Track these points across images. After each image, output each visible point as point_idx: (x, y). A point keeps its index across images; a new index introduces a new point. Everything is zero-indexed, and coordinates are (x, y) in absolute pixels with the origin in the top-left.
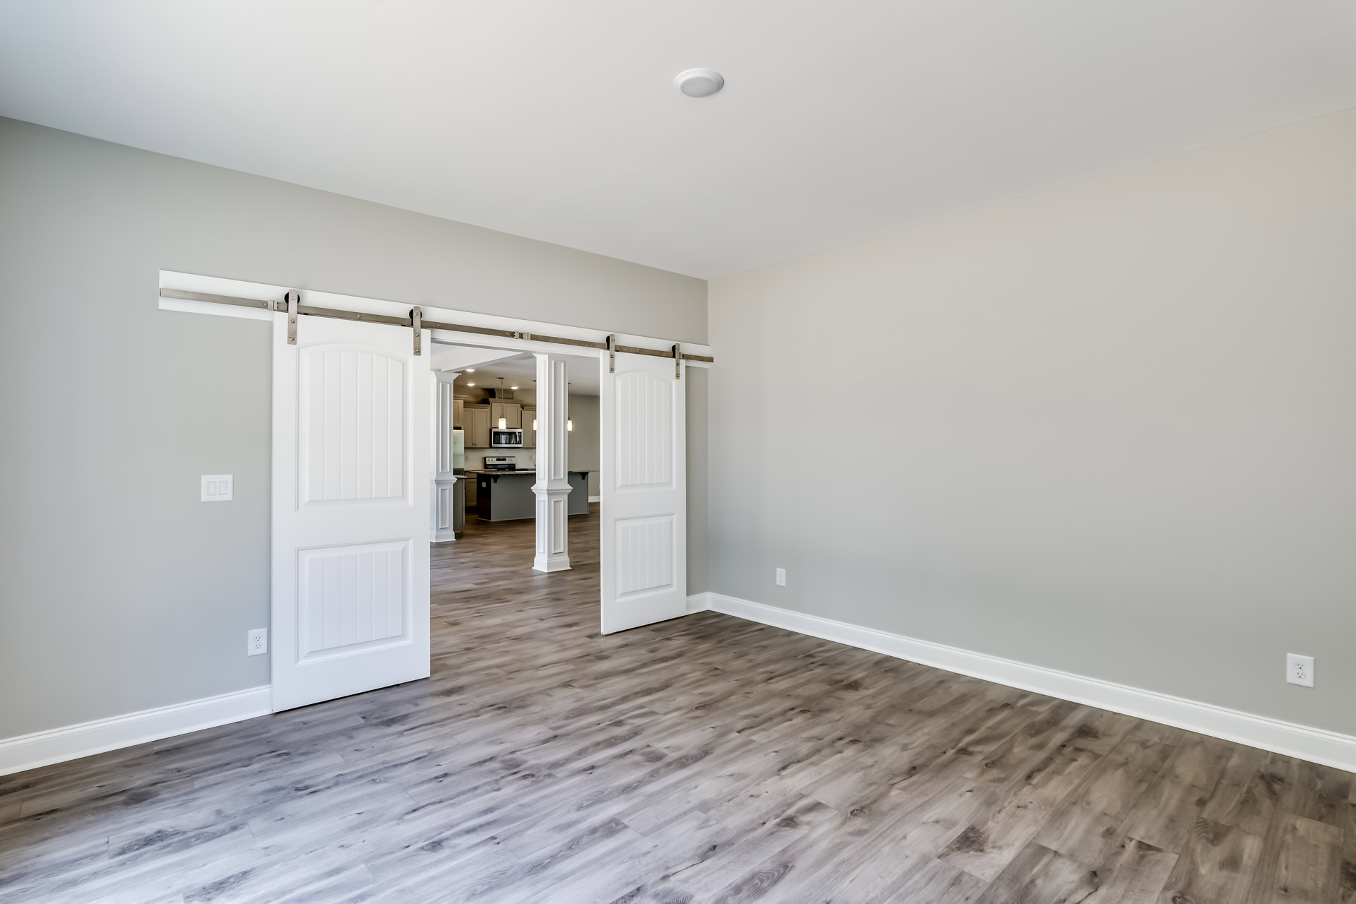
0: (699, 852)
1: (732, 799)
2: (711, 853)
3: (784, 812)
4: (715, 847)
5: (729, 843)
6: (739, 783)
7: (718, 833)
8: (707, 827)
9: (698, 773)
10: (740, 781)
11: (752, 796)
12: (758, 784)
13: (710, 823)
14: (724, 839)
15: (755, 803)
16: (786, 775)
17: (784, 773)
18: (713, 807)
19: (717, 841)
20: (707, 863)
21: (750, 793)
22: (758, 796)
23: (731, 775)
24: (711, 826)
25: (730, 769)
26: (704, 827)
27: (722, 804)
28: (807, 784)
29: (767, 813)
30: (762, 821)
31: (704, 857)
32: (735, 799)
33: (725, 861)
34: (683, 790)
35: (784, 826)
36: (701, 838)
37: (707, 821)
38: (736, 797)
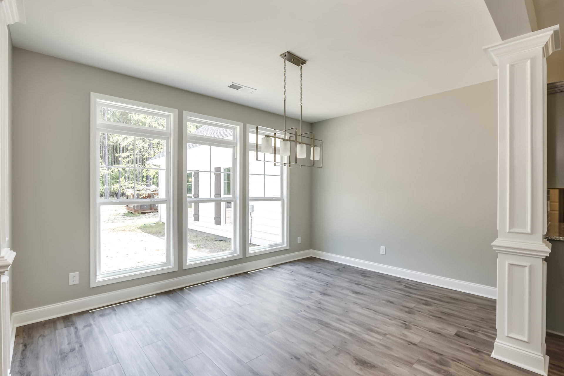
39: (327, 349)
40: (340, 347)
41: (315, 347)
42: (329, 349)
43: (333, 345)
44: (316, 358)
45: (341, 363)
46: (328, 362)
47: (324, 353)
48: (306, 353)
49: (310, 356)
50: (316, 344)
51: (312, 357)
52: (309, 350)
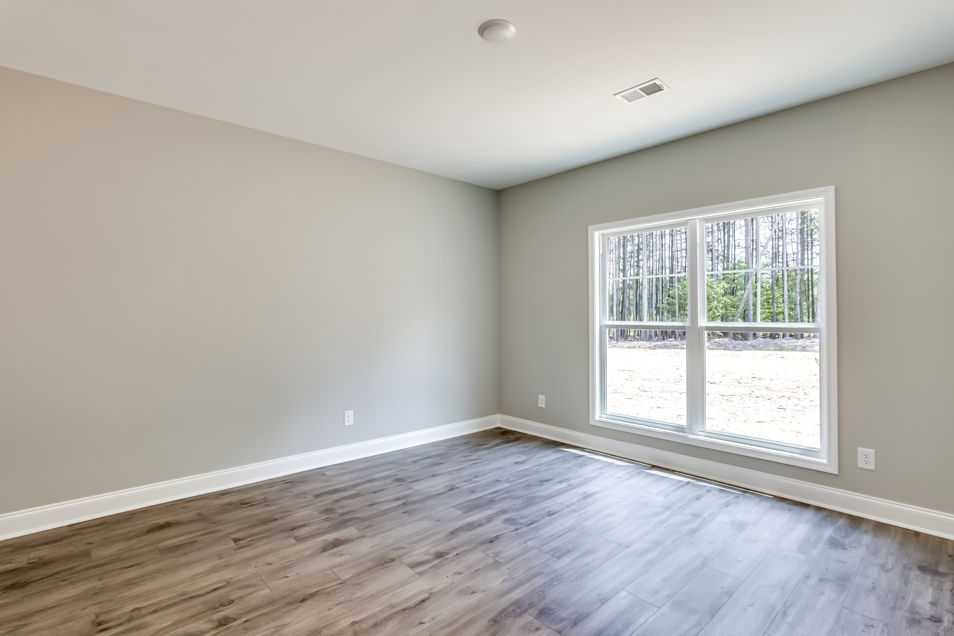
0: (499, 540)
1: (476, 571)
2: (493, 539)
3: (440, 562)
4: (491, 542)
5: (482, 543)
6: (468, 585)
7: (488, 549)
8: (495, 553)
9: (502, 595)
10: (467, 587)
11: (460, 574)
12: (452, 584)
13: (493, 555)
14: (485, 546)
15: (458, 568)
16: (424, 594)
17: (426, 595)
18: (490, 565)
19: (489, 545)
20: (495, 535)
21: (461, 576)
22: (456, 573)
23: (473, 593)
24: (492, 553)
25: (473, 599)
26: (497, 552)
27: (484, 567)
28: (411, 584)
29: (453, 560)
30: (458, 555)
31: (497, 538)
32: (473, 571)
33: (485, 536)
34: (513, 579)
35: (445, 553)
36: (498, 547)
37: (494, 557)
38: (473, 573)
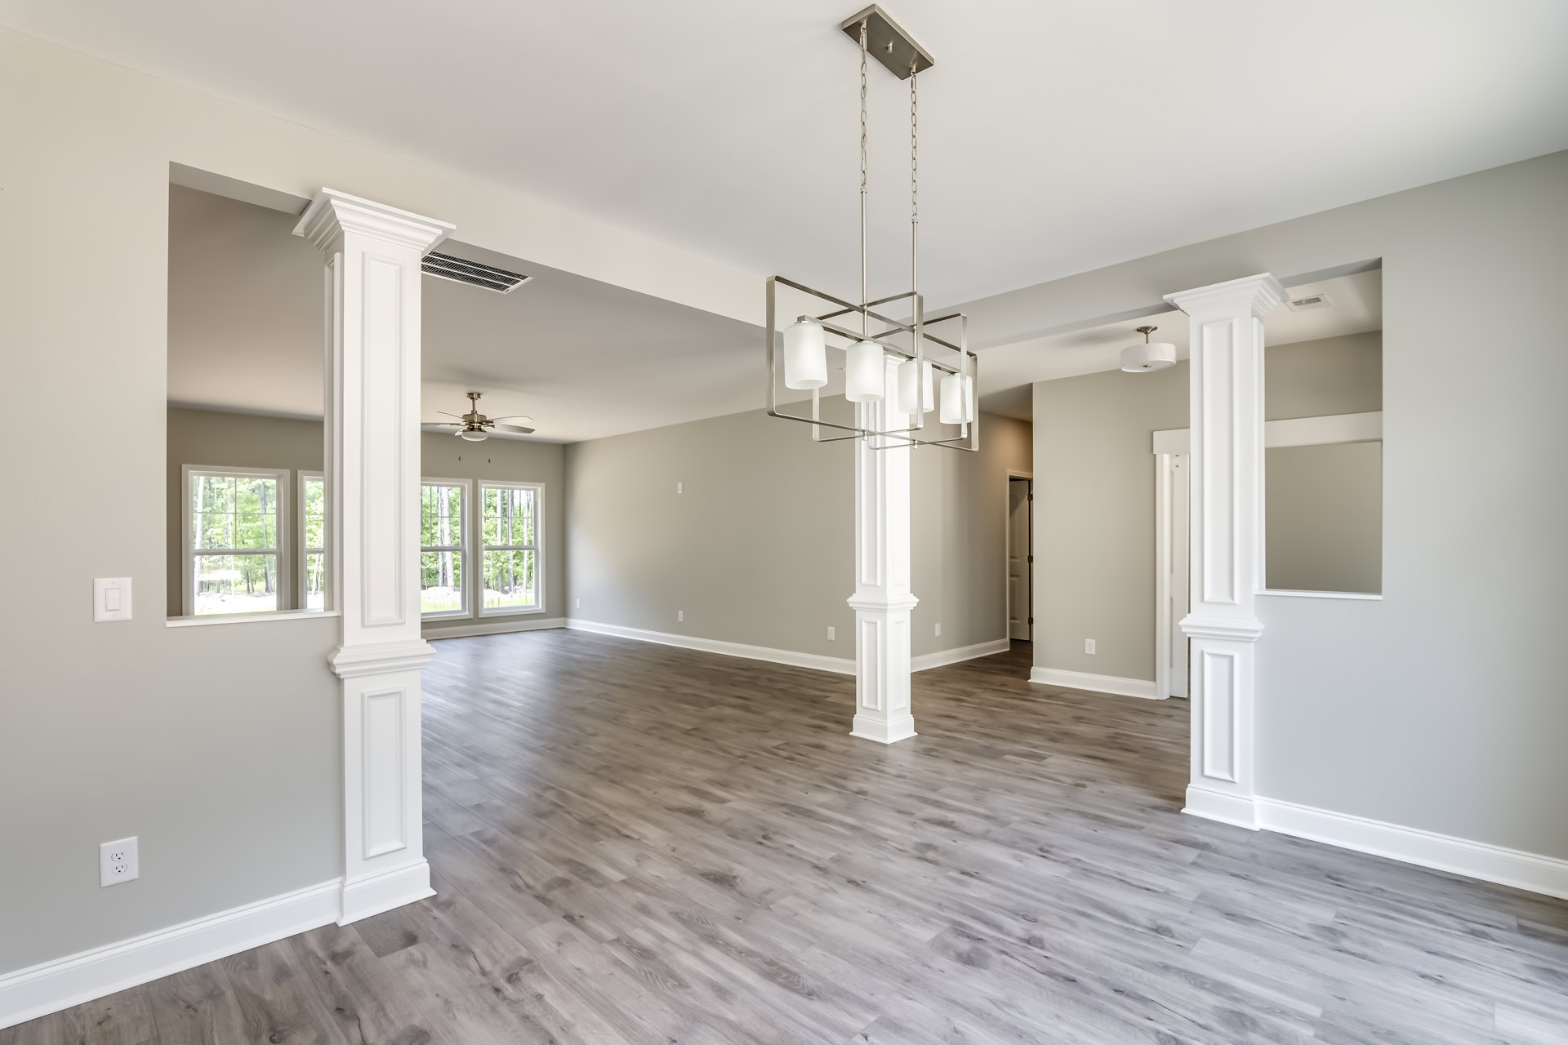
39: (789, 901)
40: (756, 906)
41: (814, 903)
42: (783, 902)
43: (772, 910)
44: (814, 884)
45: (765, 877)
46: (790, 878)
47: (797, 895)
48: (835, 892)
49: (826, 887)
50: (813, 910)
51: (821, 885)
52: (830, 897)
